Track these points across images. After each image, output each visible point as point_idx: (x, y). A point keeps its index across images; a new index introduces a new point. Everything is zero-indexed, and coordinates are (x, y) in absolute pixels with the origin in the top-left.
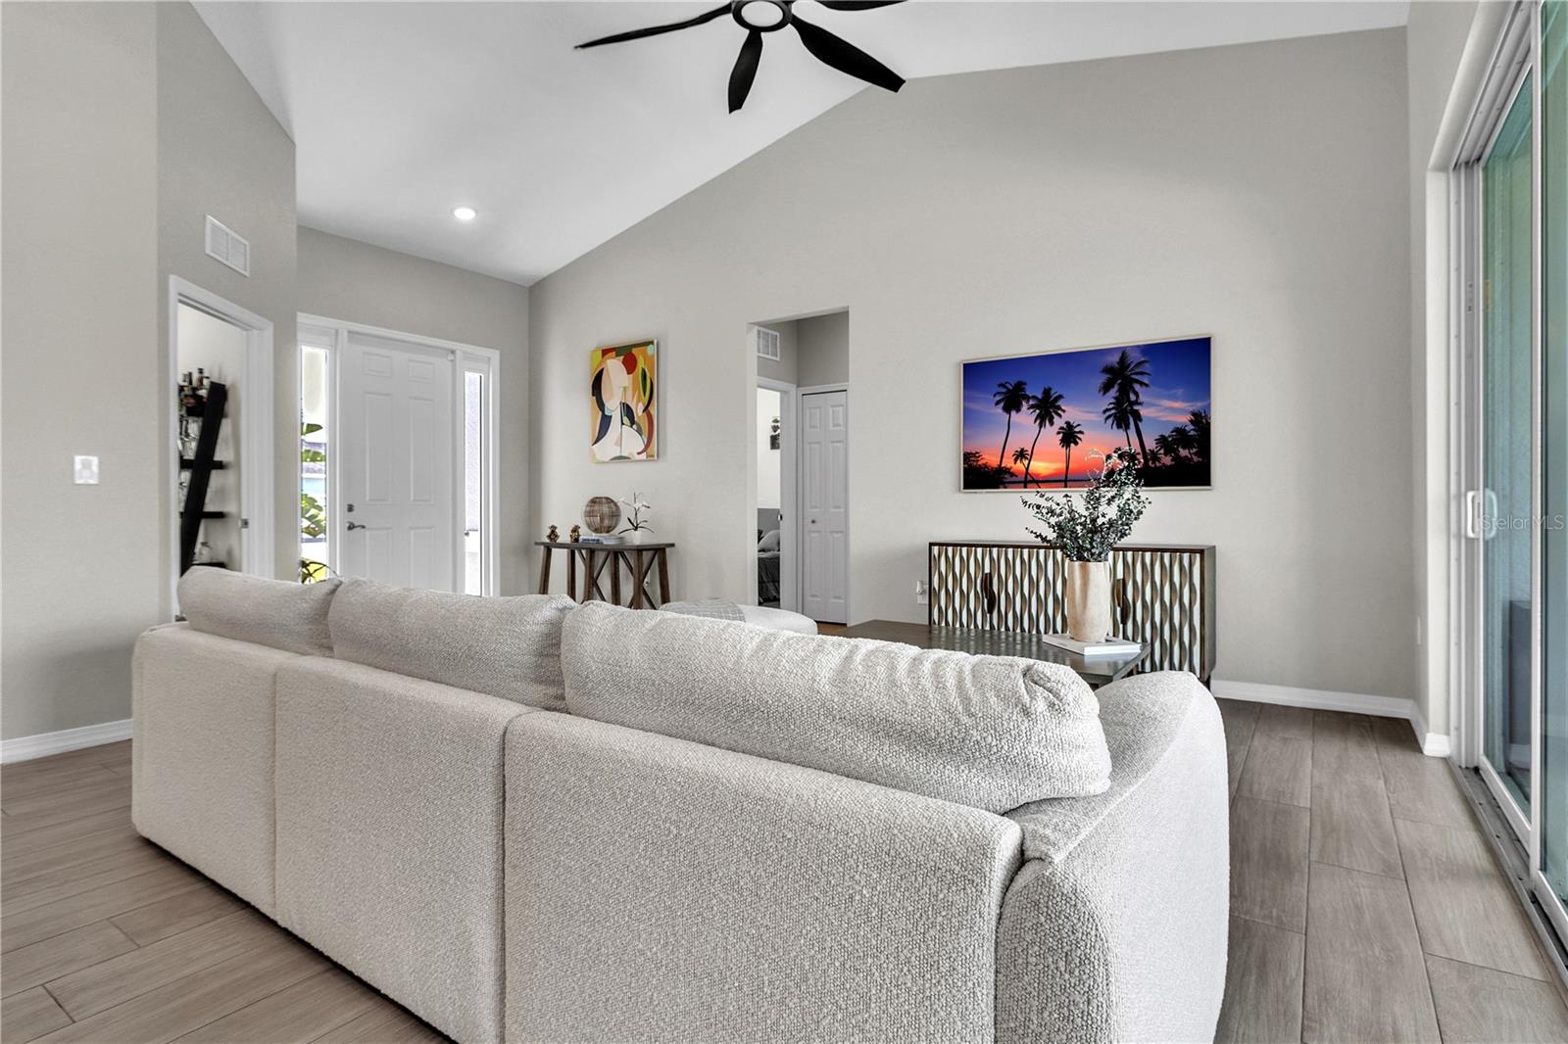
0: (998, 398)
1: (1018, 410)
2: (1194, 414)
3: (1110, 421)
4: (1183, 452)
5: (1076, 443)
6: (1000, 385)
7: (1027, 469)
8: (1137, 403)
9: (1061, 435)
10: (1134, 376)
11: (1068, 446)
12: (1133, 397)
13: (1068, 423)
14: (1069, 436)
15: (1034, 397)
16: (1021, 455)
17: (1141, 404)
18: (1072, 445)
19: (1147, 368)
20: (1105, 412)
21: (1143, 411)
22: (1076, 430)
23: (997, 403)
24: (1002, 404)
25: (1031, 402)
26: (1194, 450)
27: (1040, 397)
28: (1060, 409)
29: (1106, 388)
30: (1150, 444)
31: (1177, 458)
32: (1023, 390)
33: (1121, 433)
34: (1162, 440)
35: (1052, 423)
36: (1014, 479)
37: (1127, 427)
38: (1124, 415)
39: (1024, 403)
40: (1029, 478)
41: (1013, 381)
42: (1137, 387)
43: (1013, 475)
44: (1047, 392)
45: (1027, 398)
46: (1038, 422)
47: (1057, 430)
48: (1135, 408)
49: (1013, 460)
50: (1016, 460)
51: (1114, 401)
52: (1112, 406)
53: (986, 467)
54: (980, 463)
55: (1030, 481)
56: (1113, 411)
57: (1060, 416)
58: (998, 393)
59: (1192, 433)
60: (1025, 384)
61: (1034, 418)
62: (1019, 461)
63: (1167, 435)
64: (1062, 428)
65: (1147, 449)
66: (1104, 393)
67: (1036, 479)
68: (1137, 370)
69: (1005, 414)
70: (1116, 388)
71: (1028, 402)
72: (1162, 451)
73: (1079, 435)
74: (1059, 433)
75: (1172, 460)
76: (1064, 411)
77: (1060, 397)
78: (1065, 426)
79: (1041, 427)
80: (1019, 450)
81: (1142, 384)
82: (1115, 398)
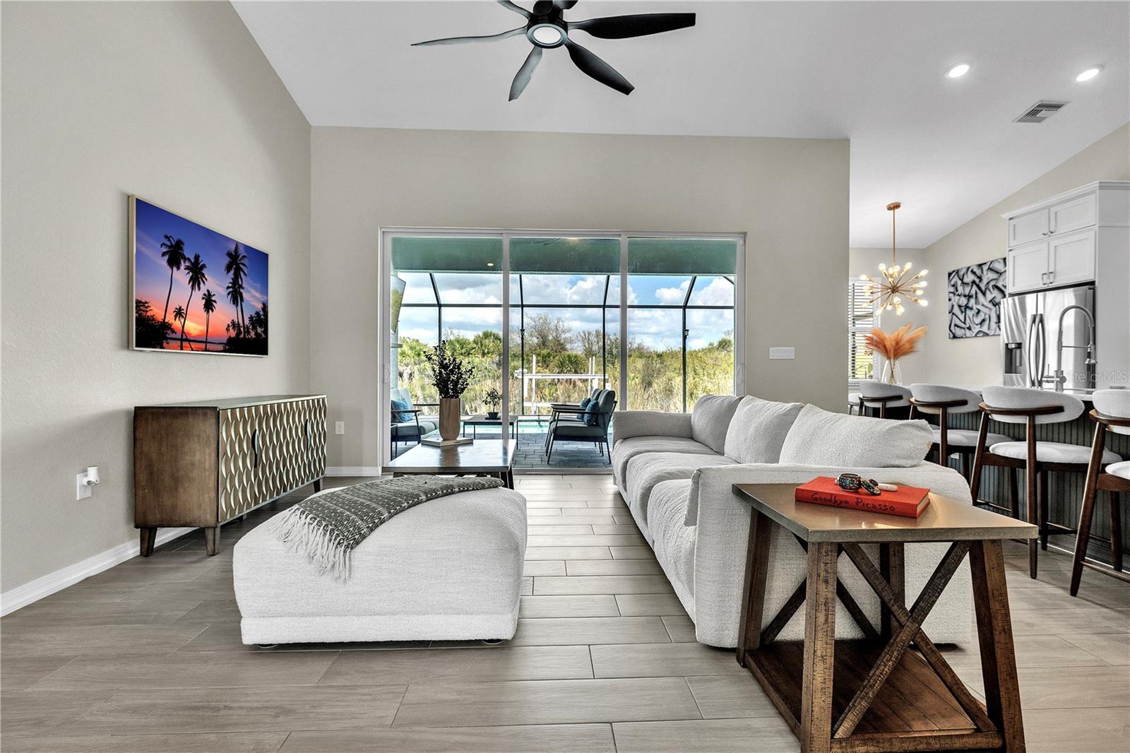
0: (164, 249)
1: (178, 268)
2: (264, 304)
3: (230, 296)
4: (259, 330)
5: (213, 311)
6: (166, 237)
7: (183, 327)
8: (241, 287)
9: (204, 301)
10: (241, 266)
11: (208, 312)
12: (240, 283)
13: (208, 291)
14: (209, 304)
15: (189, 259)
16: (179, 313)
17: (243, 288)
18: (210, 311)
19: (245, 261)
20: (228, 288)
21: (244, 295)
22: (213, 298)
23: (164, 254)
24: (166, 257)
25: (187, 264)
26: (263, 329)
27: (193, 260)
28: (203, 275)
29: (228, 269)
30: (247, 322)
31: (256, 334)
32: (181, 249)
33: (234, 307)
34: (251, 318)
35: (199, 289)
36: (173, 336)
37: (237, 305)
38: (236, 295)
39: (182, 262)
40: (184, 337)
41: (176, 238)
42: (242, 273)
43: (173, 331)
44: (197, 257)
45: (185, 259)
46: (191, 284)
47: (202, 296)
48: (241, 290)
49: (173, 317)
50: (176, 317)
51: (231, 281)
52: (230, 285)
53: (154, 319)
54: (149, 314)
55: (185, 340)
56: (231, 290)
57: (204, 283)
58: (164, 244)
59: (262, 317)
60: (183, 244)
61: (188, 279)
62: (177, 318)
63: (253, 315)
64: (205, 295)
65: (245, 323)
66: (228, 273)
67: (188, 338)
68: (243, 262)
69: (168, 268)
70: (232, 272)
71: (185, 262)
72: (251, 327)
73: (214, 304)
74: (203, 298)
75: (255, 334)
76: (206, 279)
77: (204, 266)
78: (207, 293)
79: (192, 290)
80: (178, 307)
81: (244, 273)
82: (233, 279)
